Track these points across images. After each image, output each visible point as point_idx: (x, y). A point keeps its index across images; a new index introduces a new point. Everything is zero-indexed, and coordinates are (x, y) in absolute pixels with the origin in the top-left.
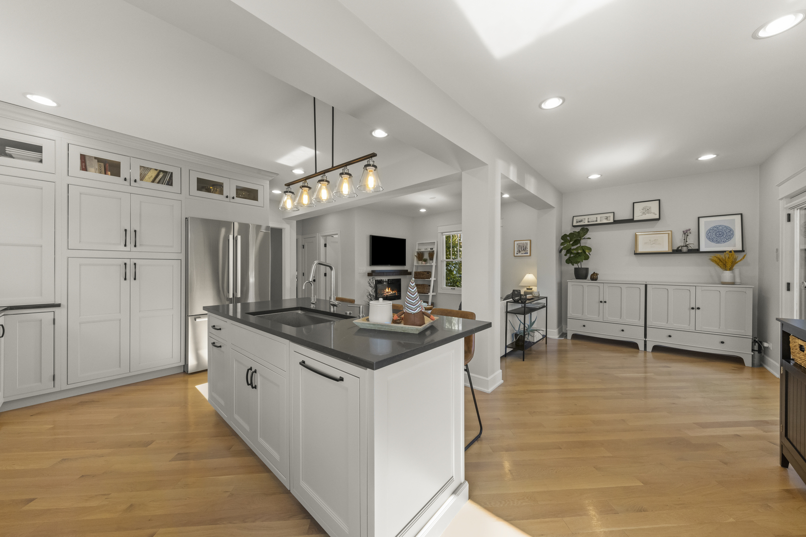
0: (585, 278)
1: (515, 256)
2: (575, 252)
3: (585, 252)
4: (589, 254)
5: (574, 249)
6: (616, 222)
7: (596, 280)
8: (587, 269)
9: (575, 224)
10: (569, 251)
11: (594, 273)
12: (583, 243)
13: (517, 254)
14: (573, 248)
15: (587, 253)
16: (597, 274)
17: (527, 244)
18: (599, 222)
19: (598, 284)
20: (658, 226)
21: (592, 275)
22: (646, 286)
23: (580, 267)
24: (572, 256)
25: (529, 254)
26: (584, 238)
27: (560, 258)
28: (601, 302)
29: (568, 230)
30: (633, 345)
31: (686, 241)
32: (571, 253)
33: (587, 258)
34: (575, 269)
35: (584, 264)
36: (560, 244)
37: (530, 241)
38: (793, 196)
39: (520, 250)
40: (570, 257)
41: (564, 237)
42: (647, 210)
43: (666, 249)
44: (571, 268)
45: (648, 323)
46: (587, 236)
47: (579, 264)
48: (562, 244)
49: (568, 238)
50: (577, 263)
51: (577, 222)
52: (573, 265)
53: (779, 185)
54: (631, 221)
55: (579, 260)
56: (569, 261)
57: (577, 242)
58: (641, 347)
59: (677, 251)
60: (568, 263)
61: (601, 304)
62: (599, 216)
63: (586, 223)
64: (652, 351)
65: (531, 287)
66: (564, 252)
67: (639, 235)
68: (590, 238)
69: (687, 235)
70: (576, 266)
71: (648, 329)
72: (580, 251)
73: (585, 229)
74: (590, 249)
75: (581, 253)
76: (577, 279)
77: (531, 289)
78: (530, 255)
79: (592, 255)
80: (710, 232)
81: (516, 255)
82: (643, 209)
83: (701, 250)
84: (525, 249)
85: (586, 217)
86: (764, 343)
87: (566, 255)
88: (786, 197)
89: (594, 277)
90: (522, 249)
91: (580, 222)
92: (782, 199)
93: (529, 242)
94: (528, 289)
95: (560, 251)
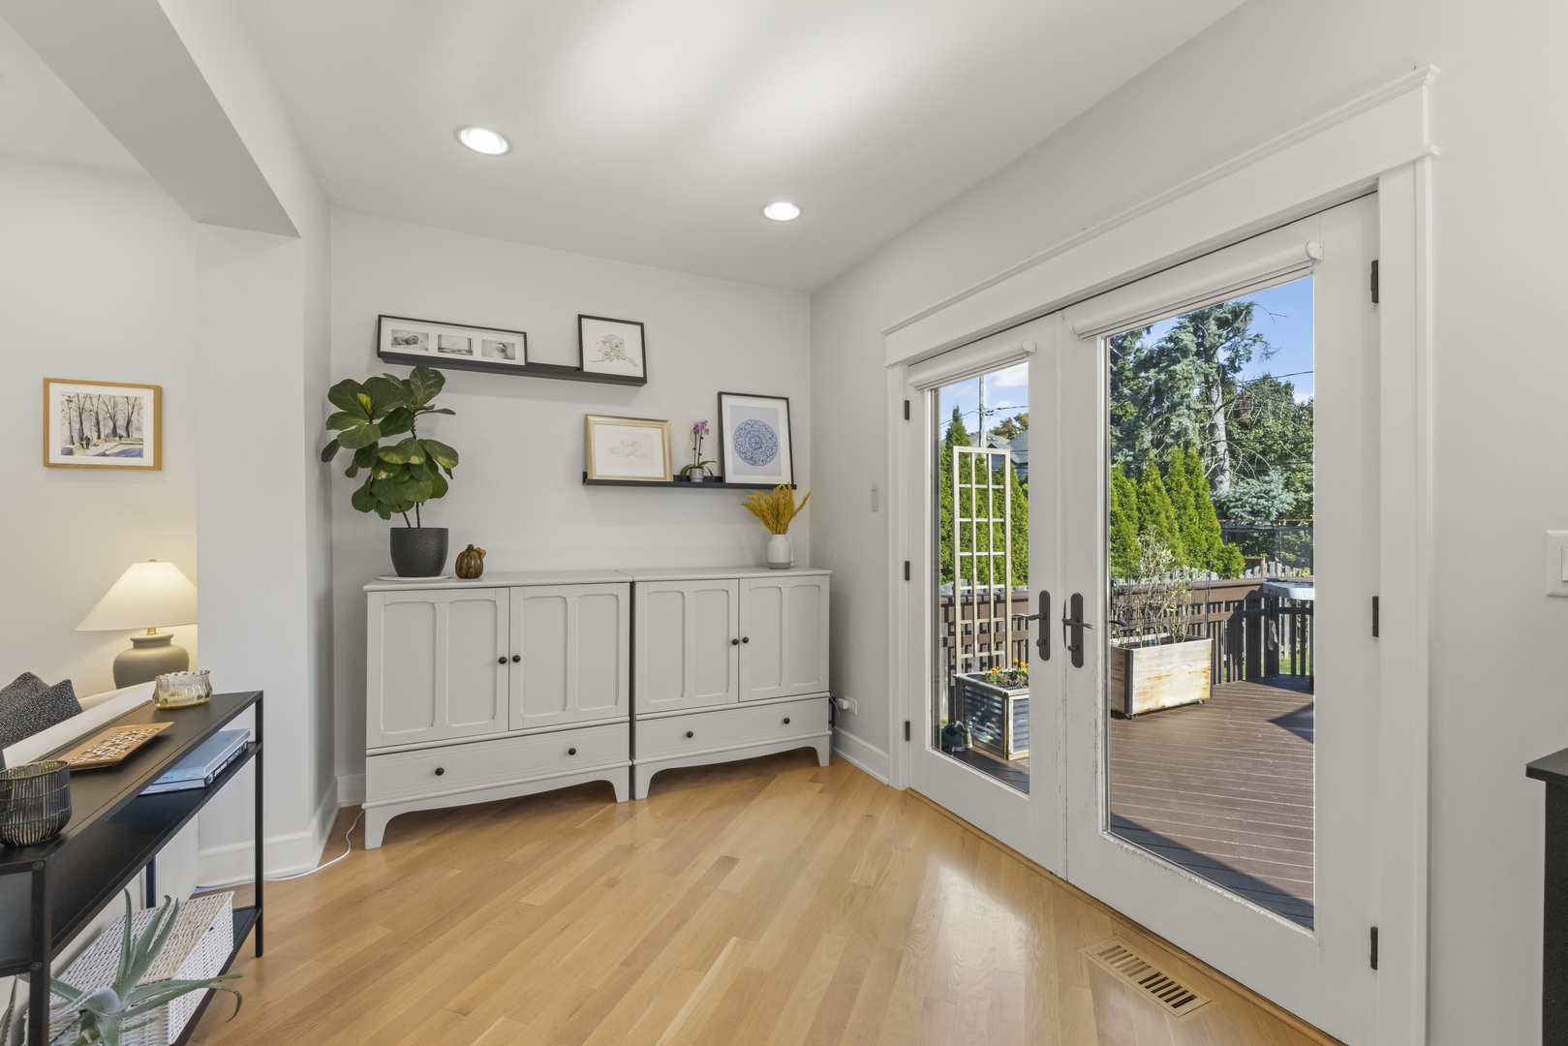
0: (435, 568)
1: (48, 464)
2: (396, 459)
3: (434, 468)
4: (446, 477)
5: (388, 449)
6: (532, 369)
7: (477, 574)
8: (442, 534)
9: (387, 346)
10: (367, 456)
11: (470, 548)
12: (426, 426)
13: (70, 452)
14: (384, 442)
15: (441, 471)
16: (480, 554)
17: (134, 405)
18: (477, 357)
19: (489, 594)
20: (640, 402)
21: (462, 556)
22: (632, 585)
23: (414, 525)
24: (383, 475)
25: (148, 459)
26: (430, 409)
27: (325, 481)
28: (502, 661)
29: (362, 368)
30: (600, 791)
31: (700, 454)
32: (380, 464)
33: (440, 490)
34: (395, 532)
35: (431, 515)
36: (320, 423)
37: (159, 393)
38: (915, 363)
39: (90, 431)
40: (372, 483)
41: (343, 392)
42: (614, 349)
43: (658, 473)
44: (376, 529)
45: (638, 710)
46: (439, 401)
47: (411, 513)
48: (333, 422)
49: (364, 398)
50: (402, 507)
51: (396, 341)
52: (386, 516)
53: (888, 332)
54: (576, 373)
55: (411, 498)
56: (366, 500)
57: (401, 420)
58: (622, 793)
59: (683, 480)
60: (365, 510)
61: (503, 669)
62: (478, 337)
63: (433, 352)
64: (649, 795)
65: (161, 632)
66: (344, 456)
67: (596, 423)
68: (453, 413)
69: (701, 438)
70: (397, 521)
71: (638, 725)
72: (415, 460)
73: (429, 372)
74: (452, 455)
75: (420, 466)
76: (401, 575)
77: (164, 641)
78: (158, 464)
79: (458, 482)
80: (740, 435)
81: (55, 457)
82: (605, 343)
83: (730, 478)
84: (122, 431)
85: (434, 331)
86: (840, 700)
87: (351, 473)
88: (903, 362)
89: (470, 566)
90: (106, 430)
91: (407, 342)
92: (894, 365)
93: (147, 398)
94: (139, 644)
95: (328, 453)
